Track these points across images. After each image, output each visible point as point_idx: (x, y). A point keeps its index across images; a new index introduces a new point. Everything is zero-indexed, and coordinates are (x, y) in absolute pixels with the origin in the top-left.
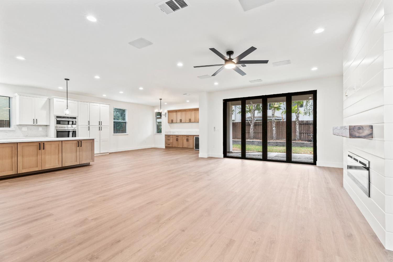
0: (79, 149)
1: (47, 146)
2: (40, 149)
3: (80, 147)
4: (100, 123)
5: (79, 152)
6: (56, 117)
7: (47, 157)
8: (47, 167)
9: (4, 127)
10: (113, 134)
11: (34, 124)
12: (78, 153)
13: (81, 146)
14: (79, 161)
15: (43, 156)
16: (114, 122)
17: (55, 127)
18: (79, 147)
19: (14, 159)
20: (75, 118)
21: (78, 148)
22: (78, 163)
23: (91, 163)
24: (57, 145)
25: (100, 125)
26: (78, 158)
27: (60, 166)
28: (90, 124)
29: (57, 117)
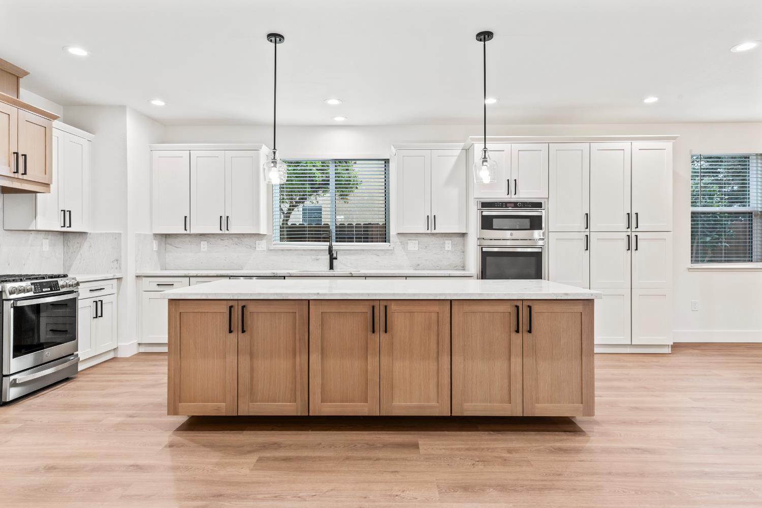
0: (519, 341)
1: (399, 320)
2: (374, 332)
3: (527, 336)
4: (632, 220)
5: (519, 360)
6: (480, 207)
7: (400, 368)
8: (401, 406)
9: (353, 242)
10: (690, 265)
11: (429, 231)
12: (516, 362)
13: (530, 331)
14: (519, 400)
15: (385, 360)
16: (694, 215)
17: (478, 239)
18: (520, 334)
19: (301, 360)
20: (538, 205)
21: (517, 339)
22: (516, 410)
23: (579, 418)
24: (434, 316)
25: (634, 229)
26: (517, 386)
27: (443, 410)
28: (593, 226)
29: (485, 205)
